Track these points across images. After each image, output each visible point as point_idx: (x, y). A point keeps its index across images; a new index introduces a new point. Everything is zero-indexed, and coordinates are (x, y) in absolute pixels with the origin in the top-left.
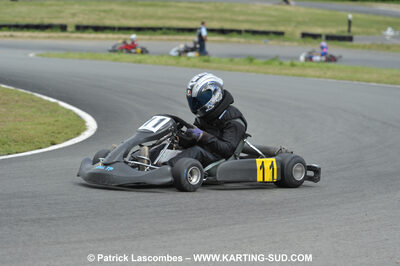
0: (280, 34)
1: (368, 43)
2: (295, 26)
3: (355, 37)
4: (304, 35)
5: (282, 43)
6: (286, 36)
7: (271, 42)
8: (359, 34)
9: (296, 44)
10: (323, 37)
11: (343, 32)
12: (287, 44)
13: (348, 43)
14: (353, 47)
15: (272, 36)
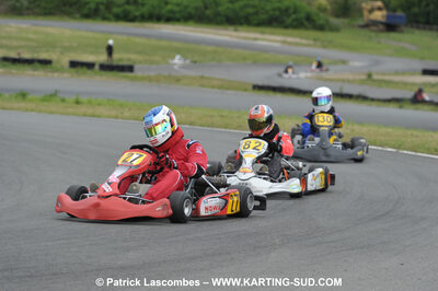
0: (46, 63)
1: (152, 74)
2: (62, 53)
3: (136, 67)
4: (74, 64)
5: (50, 74)
6: (54, 65)
7: (36, 73)
8: (140, 62)
9: (66, 75)
10: (97, 67)
11: (121, 60)
12: (56, 75)
13: (130, 74)
14: (136, 79)
15: (37, 65)
